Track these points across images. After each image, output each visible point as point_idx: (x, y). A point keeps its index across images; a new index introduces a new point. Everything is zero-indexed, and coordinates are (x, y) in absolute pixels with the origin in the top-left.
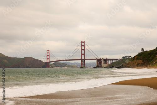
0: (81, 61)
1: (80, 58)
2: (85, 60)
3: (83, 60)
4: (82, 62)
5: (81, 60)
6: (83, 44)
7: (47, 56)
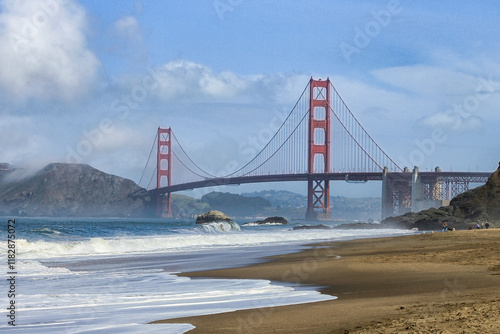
0: (310, 185)
1: (304, 170)
2: (327, 177)
3: (319, 177)
4: (311, 191)
5: (309, 177)
6: (319, 93)
7: (160, 157)
